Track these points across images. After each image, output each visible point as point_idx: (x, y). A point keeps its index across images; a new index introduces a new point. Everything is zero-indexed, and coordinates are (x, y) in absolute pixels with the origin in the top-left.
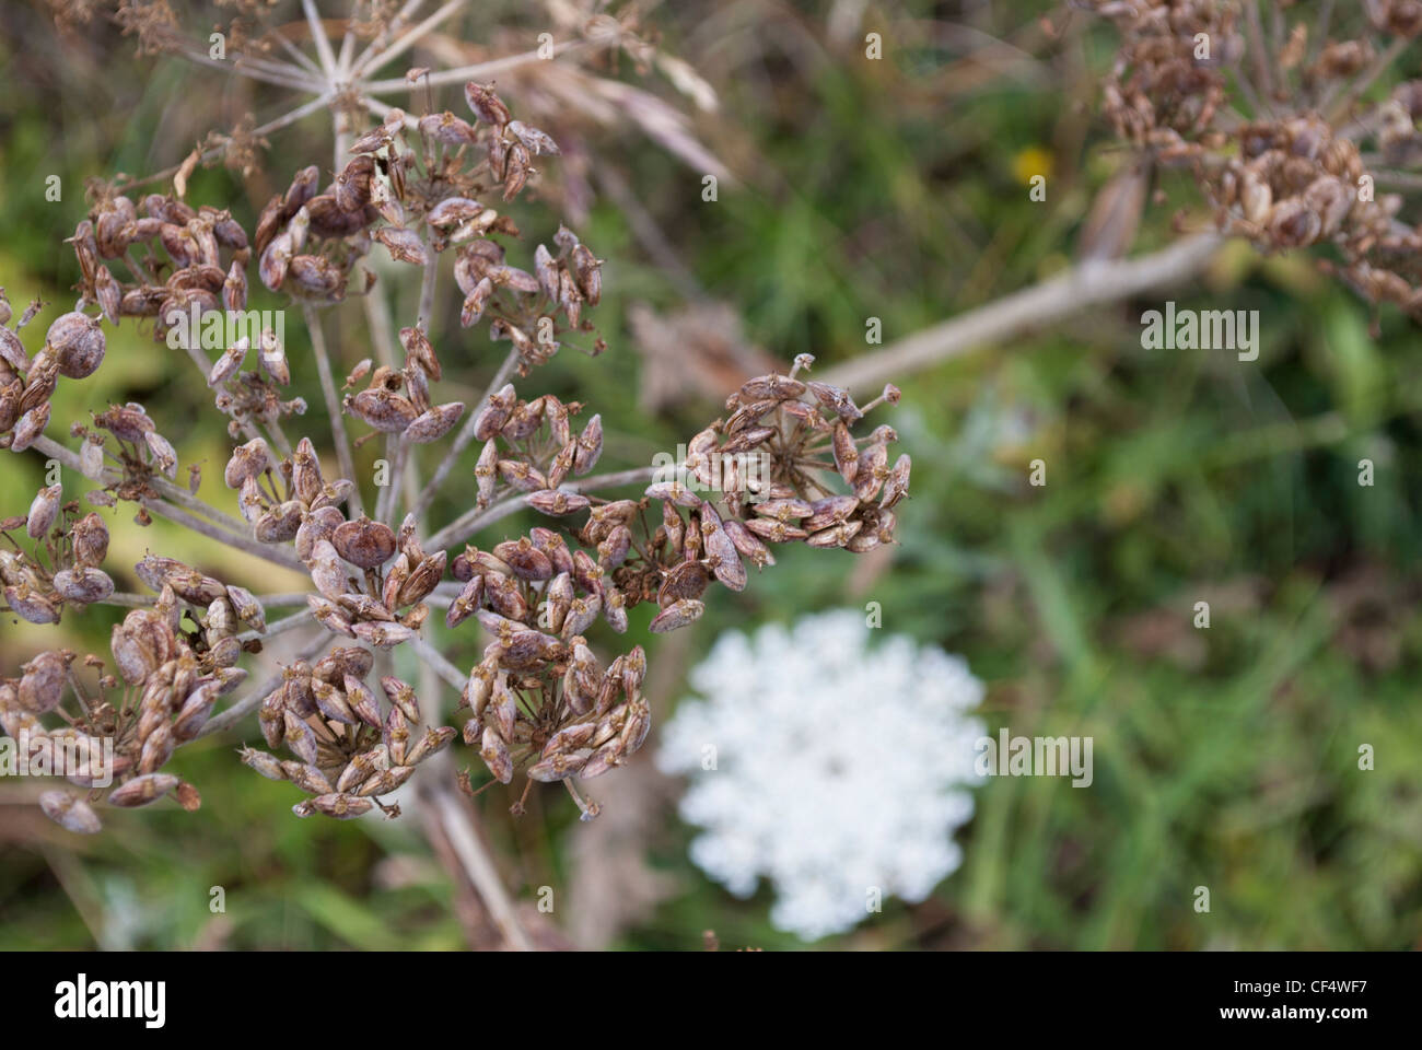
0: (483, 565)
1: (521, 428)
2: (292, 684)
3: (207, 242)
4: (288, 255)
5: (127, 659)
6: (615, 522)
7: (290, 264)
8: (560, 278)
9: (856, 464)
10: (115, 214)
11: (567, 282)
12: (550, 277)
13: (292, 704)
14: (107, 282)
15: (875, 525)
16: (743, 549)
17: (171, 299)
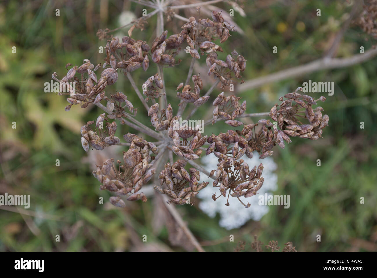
0: (216, 139)
1: (225, 103)
2: (167, 169)
3: (140, 50)
4: (162, 54)
5: (129, 161)
6: (250, 129)
7: (162, 56)
8: (234, 64)
9: (314, 117)
10: (115, 41)
11: (236, 65)
12: (232, 64)
13: (166, 174)
14: (114, 59)
15: (317, 133)
16: (285, 138)
17: (130, 65)
